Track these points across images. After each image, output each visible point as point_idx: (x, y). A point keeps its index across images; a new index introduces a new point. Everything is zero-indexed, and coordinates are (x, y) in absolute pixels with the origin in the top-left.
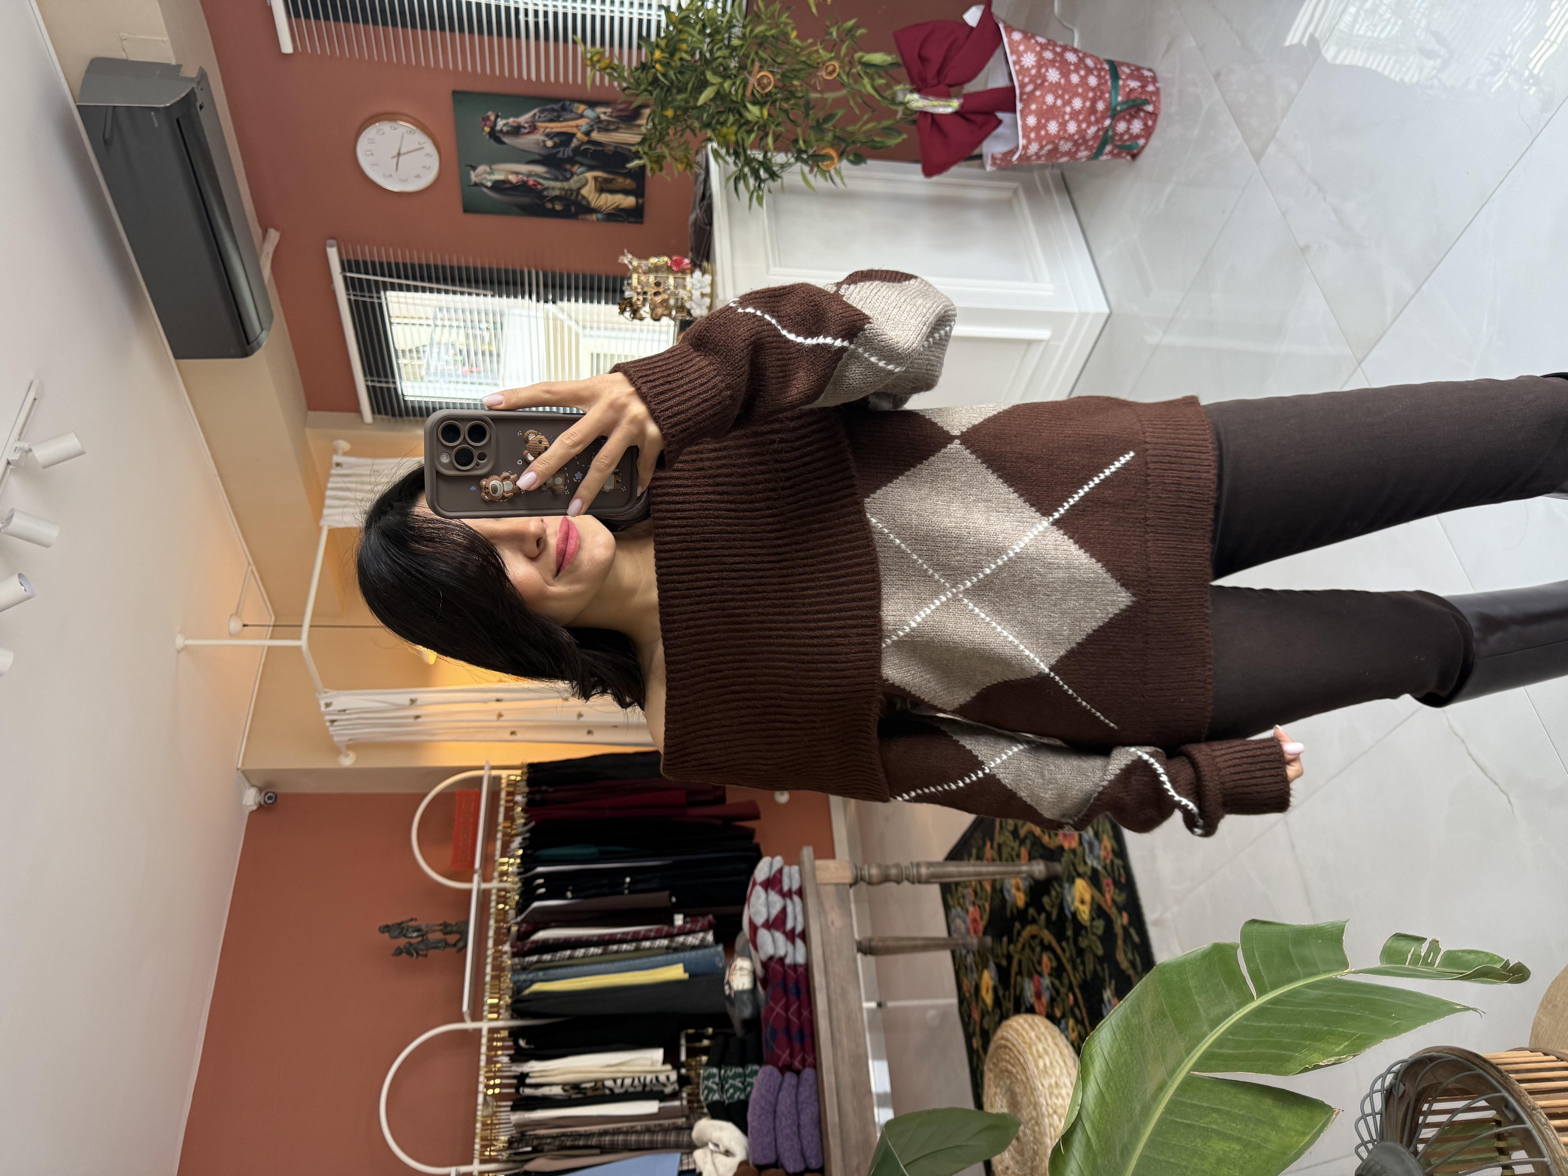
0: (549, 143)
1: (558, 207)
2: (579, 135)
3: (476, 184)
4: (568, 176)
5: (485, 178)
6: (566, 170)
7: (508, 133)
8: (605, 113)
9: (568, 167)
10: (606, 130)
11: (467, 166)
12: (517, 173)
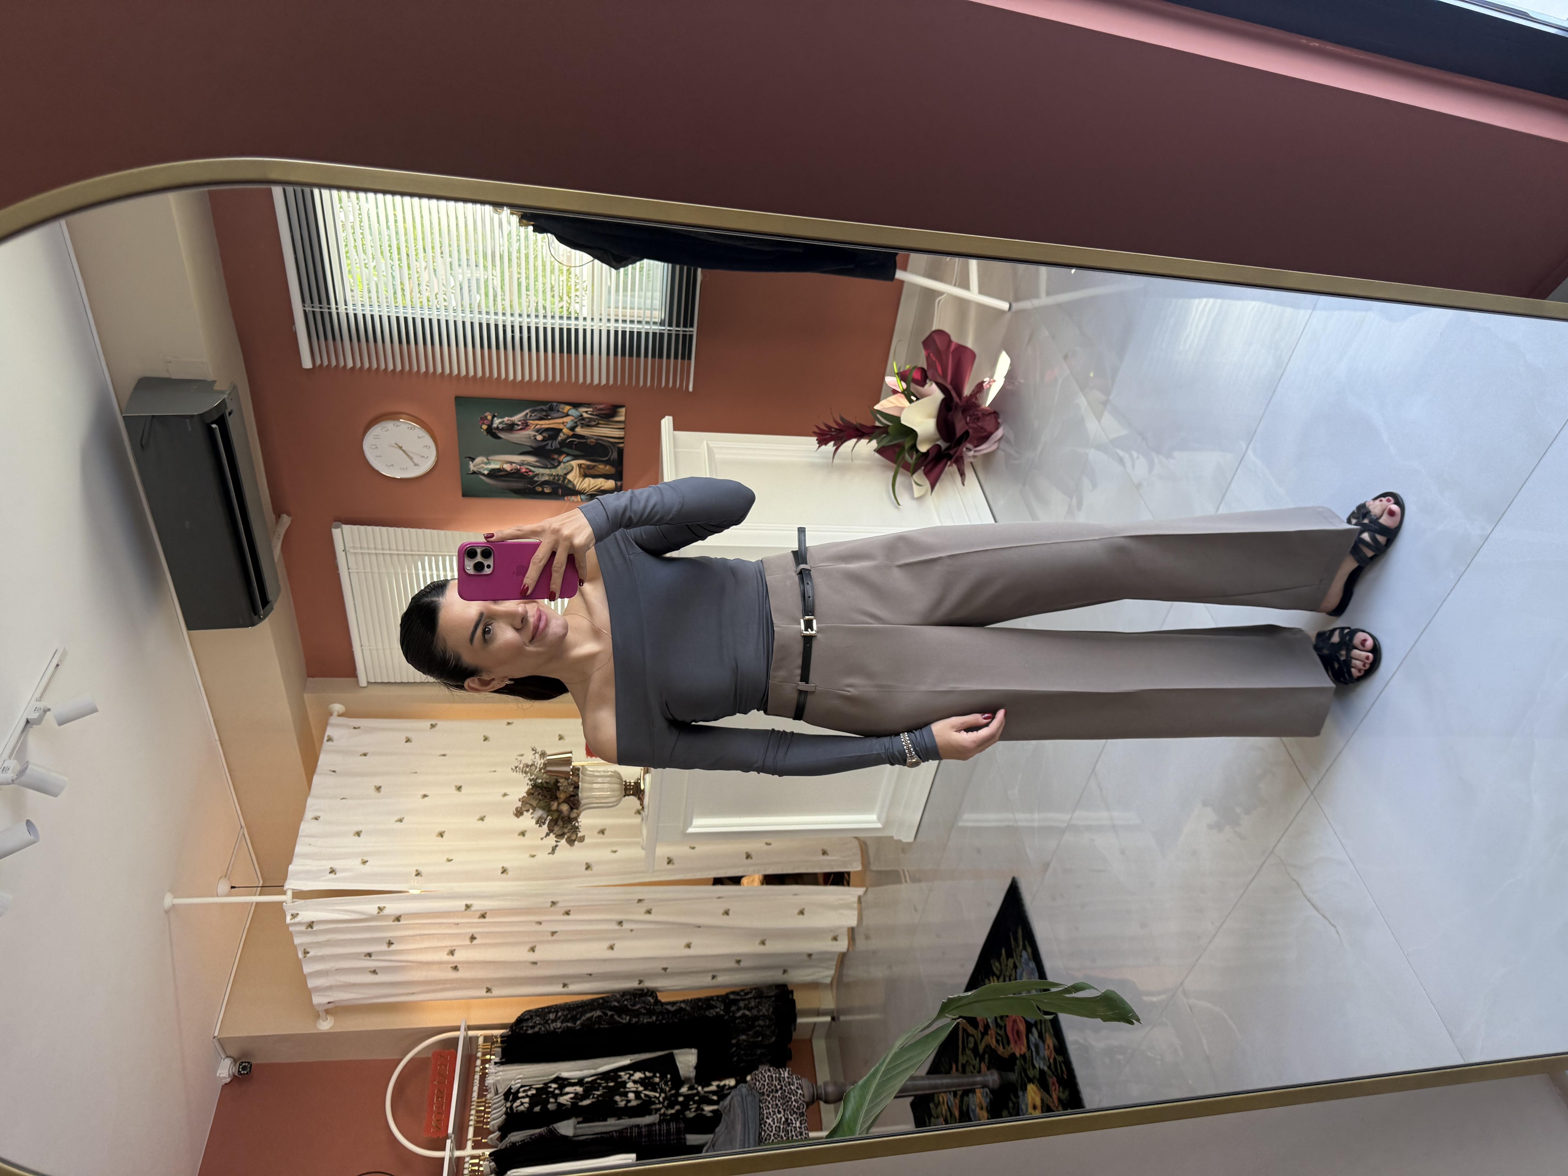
0: (539, 438)
1: (547, 490)
2: (565, 430)
3: (474, 473)
4: (556, 464)
5: (483, 467)
6: (554, 459)
7: (503, 430)
8: (586, 412)
9: (556, 456)
10: (589, 426)
11: (466, 458)
12: (511, 463)
